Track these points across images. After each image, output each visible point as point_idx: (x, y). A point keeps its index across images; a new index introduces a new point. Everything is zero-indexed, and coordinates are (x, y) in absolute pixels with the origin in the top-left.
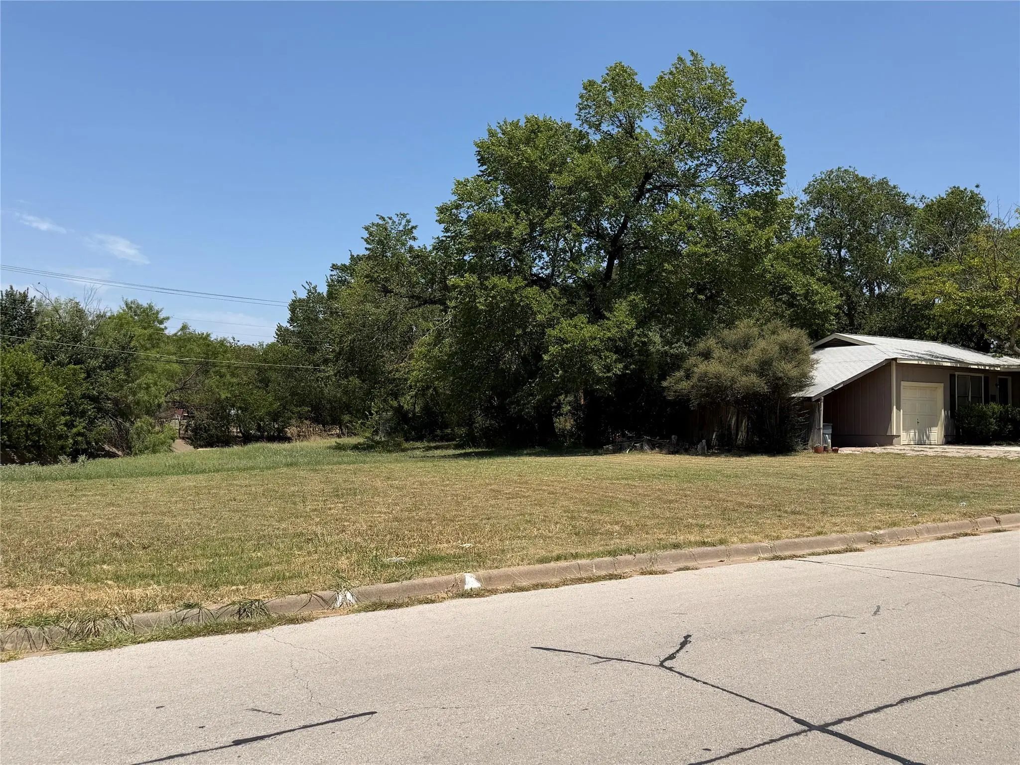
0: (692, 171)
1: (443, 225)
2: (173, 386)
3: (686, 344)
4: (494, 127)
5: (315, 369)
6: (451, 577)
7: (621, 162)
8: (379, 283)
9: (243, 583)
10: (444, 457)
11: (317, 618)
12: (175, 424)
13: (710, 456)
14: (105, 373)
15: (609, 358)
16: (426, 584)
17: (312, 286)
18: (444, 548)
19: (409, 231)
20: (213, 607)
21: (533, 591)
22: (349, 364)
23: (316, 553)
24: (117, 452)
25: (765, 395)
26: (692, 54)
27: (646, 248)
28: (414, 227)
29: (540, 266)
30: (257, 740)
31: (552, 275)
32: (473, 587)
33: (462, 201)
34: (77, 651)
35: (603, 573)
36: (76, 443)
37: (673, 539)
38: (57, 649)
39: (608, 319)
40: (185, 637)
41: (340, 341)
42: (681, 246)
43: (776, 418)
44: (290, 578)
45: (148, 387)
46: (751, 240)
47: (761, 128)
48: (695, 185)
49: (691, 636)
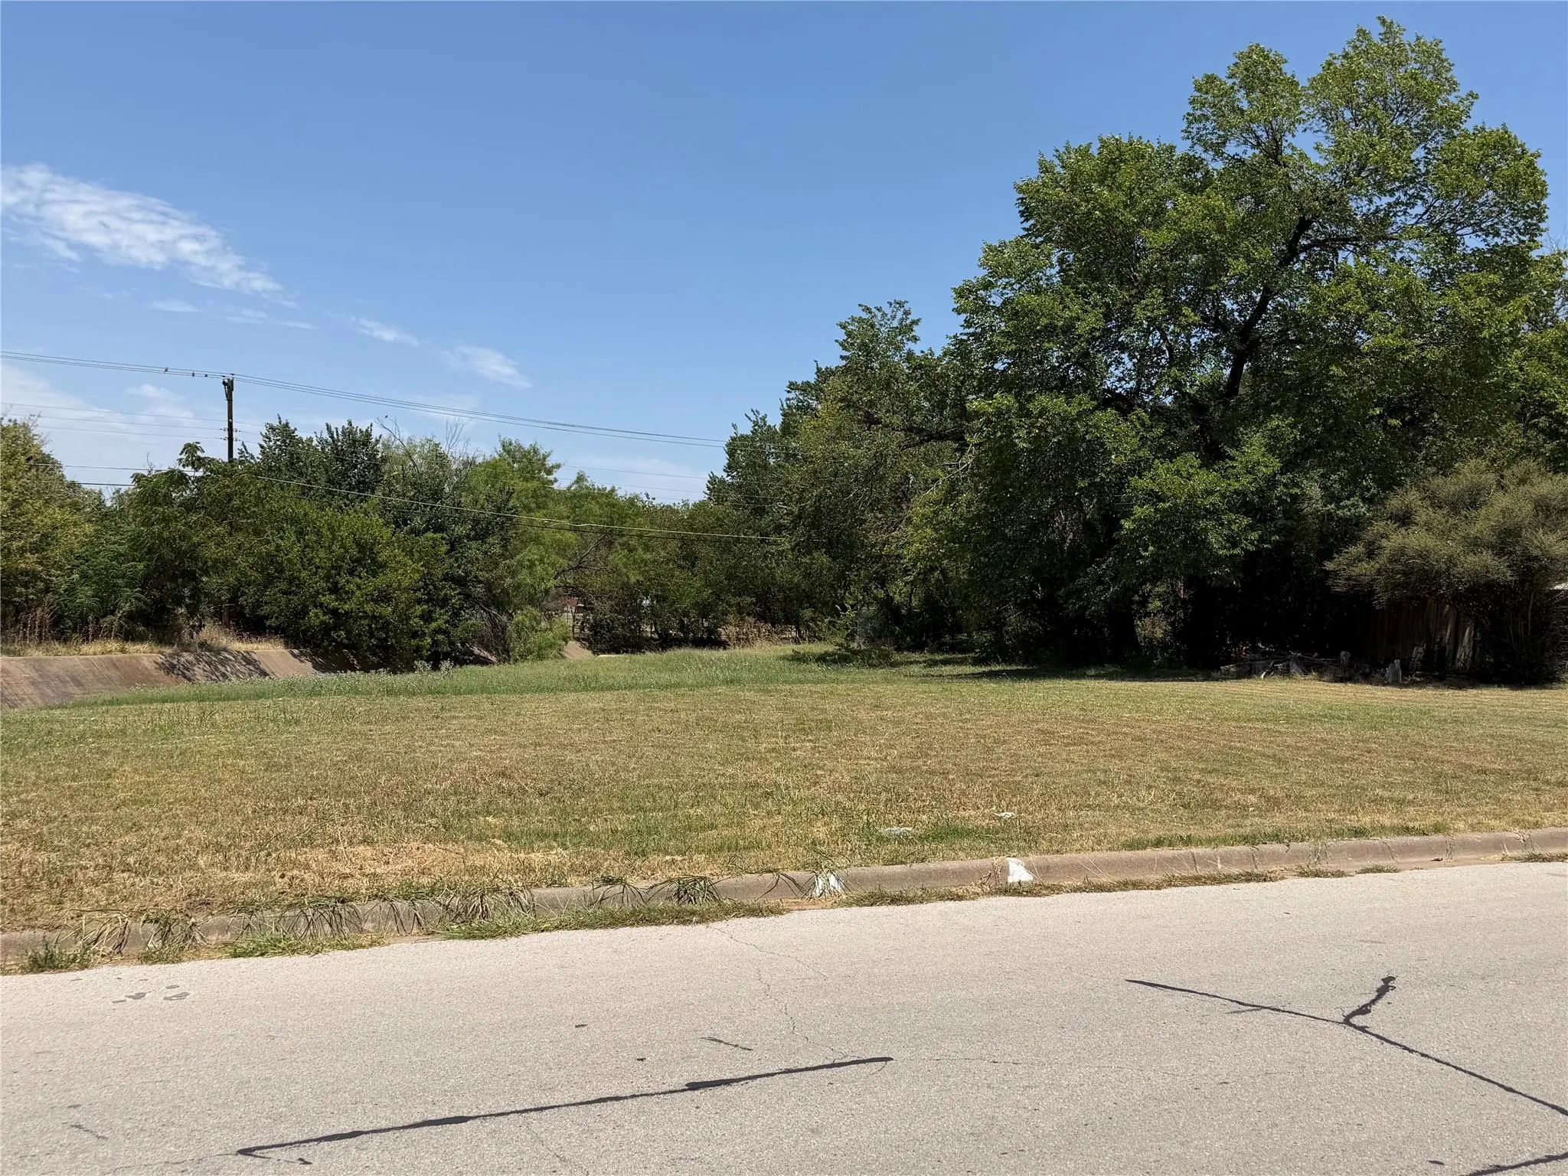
0: (1381, 215)
1: (963, 316)
2: (564, 563)
3: (1364, 500)
4: (1049, 157)
5: (762, 541)
6: (986, 862)
7: (1257, 204)
8: (860, 409)
9: (680, 852)
10: (959, 676)
11: (789, 911)
12: (568, 618)
13: (1407, 686)
14: (474, 544)
15: (1235, 523)
16: (947, 870)
17: (760, 416)
18: (972, 816)
19: (906, 329)
20: (642, 885)
21: (1120, 893)
22: (812, 532)
23: (779, 814)
24: (490, 657)
25: (1506, 586)
26: (1384, 22)
27: (1299, 341)
28: (915, 322)
29: (1118, 376)
30: (719, 1085)
31: (1136, 392)
32: (1022, 880)
33: (993, 277)
34: (460, 938)
35: (1235, 871)
36: (435, 643)
37: (1351, 821)
38: (433, 933)
39: (1232, 459)
40: (606, 926)
41: (800, 498)
42: (1361, 338)
43: (1526, 626)
44: (746, 848)
45: (532, 565)
46: (1483, 325)
47: (1502, 138)
48: (1385, 238)
49: (1394, 979)
